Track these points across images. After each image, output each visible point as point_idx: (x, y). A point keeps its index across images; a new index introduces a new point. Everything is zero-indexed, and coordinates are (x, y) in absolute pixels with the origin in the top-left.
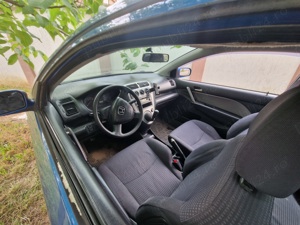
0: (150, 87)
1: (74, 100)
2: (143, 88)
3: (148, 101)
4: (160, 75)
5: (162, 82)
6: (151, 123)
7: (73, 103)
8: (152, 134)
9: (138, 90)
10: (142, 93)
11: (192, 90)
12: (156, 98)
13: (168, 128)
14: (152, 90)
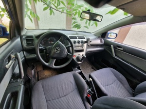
0: (85, 40)
1: (34, 38)
2: (80, 40)
3: (81, 49)
4: (95, 35)
5: (95, 39)
6: (80, 62)
7: (33, 40)
8: (80, 69)
9: (76, 40)
10: (79, 42)
11: (114, 48)
12: (87, 48)
13: (92, 68)
14: (86, 42)
